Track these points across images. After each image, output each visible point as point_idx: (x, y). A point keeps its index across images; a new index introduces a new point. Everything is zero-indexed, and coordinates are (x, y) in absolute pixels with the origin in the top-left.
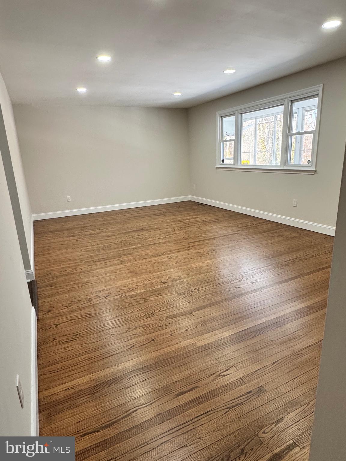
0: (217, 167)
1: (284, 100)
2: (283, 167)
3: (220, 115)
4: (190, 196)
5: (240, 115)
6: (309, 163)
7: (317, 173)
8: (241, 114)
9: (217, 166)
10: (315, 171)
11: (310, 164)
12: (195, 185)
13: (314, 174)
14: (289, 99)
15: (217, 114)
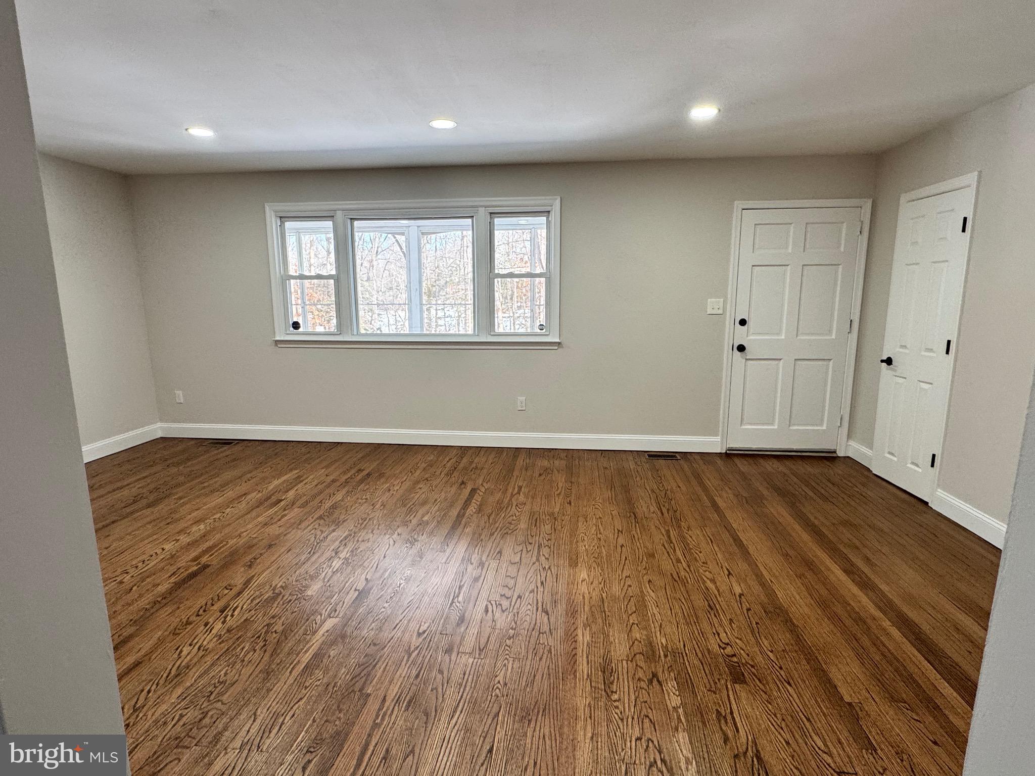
0: (278, 341)
1: (477, 209)
2: (486, 337)
3: (275, 212)
4: (159, 425)
5: (349, 221)
6: (542, 329)
7: (563, 347)
8: (351, 219)
9: (277, 338)
10: (559, 343)
11: (544, 331)
12: (179, 393)
13: (556, 348)
14: (487, 208)
15: (267, 208)
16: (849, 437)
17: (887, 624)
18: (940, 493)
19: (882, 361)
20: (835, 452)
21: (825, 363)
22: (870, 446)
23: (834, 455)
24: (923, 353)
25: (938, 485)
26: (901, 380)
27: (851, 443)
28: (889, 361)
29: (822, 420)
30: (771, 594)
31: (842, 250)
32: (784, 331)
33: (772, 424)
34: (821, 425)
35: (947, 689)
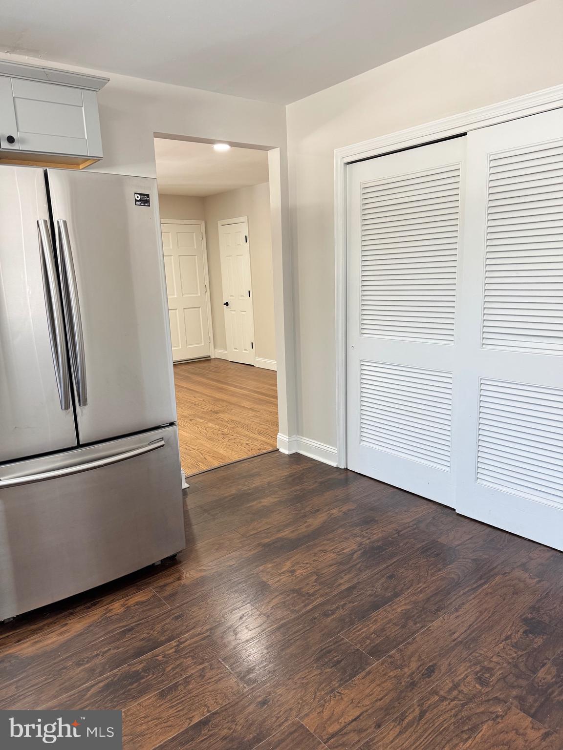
16: (215, 347)
17: (252, 394)
18: (257, 359)
19: (224, 304)
20: (210, 357)
21: (197, 309)
22: (225, 349)
23: (210, 358)
24: (240, 298)
25: (256, 356)
26: (233, 312)
27: (217, 350)
28: (227, 304)
29: (201, 342)
30: (215, 398)
31: (195, 247)
32: (176, 294)
33: (178, 346)
34: (201, 343)
35: (272, 399)
